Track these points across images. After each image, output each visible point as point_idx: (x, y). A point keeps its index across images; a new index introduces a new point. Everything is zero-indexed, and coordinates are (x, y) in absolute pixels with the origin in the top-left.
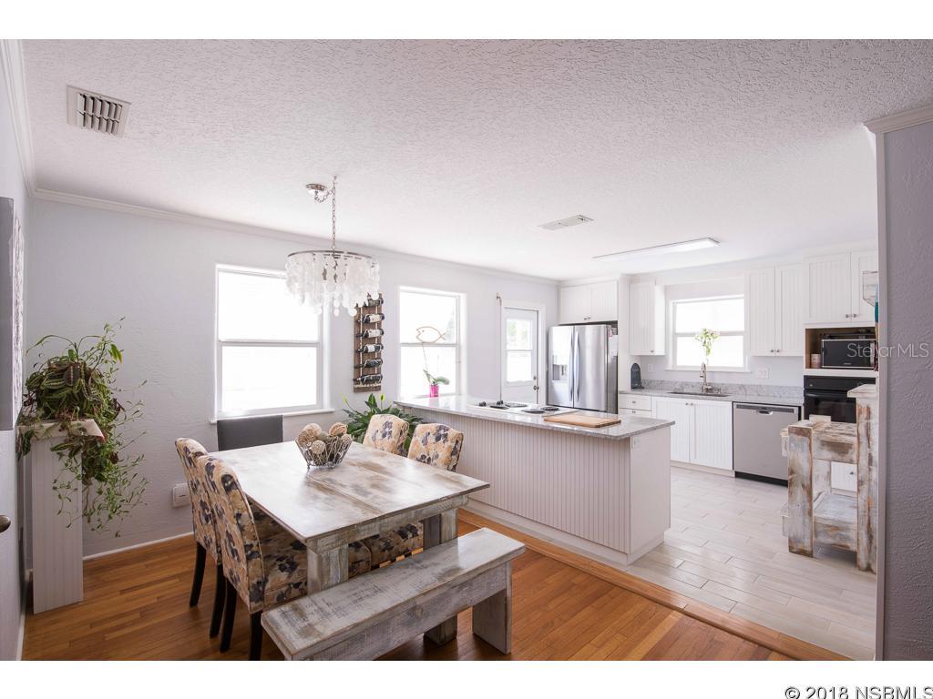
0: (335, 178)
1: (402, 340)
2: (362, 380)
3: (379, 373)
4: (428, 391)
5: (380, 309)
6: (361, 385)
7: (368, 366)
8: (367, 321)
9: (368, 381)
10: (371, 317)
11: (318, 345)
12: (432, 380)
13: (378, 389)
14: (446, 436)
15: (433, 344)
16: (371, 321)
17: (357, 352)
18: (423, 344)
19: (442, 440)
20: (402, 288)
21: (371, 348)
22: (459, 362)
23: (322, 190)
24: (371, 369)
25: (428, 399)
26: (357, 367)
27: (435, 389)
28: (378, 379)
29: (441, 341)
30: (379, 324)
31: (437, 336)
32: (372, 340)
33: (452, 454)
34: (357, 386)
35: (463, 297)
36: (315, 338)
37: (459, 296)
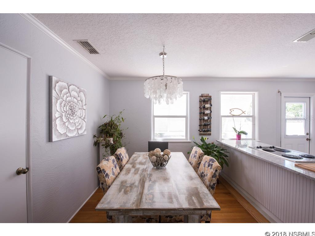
0: (164, 46)
1: (222, 114)
2: (202, 130)
3: (210, 128)
4: (235, 137)
5: (210, 102)
6: (202, 133)
7: (205, 125)
8: (204, 107)
9: (204, 131)
10: (206, 106)
11: (186, 117)
12: (238, 132)
13: (210, 134)
14: (212, 165)
15: (239, 116)
16: (206, 107)
17: (200, 120)
18: (233, 116)
19: (210, 167)
20: (222, 92)
21: (206, 118)
22: (254, 125)
23: (165, 54)
24: (207, 126)
25: (236, 140)
26: (200, 125)
27: (239, 137)
28: (209, 130)
29: (243, 115)
30: (210, 108)
31: (241, 112)
32: (207, 115)
33: (213, 177)
34: (200, 133)
35: (256, 94)
36: (185, 114)
37: (254, 94)
